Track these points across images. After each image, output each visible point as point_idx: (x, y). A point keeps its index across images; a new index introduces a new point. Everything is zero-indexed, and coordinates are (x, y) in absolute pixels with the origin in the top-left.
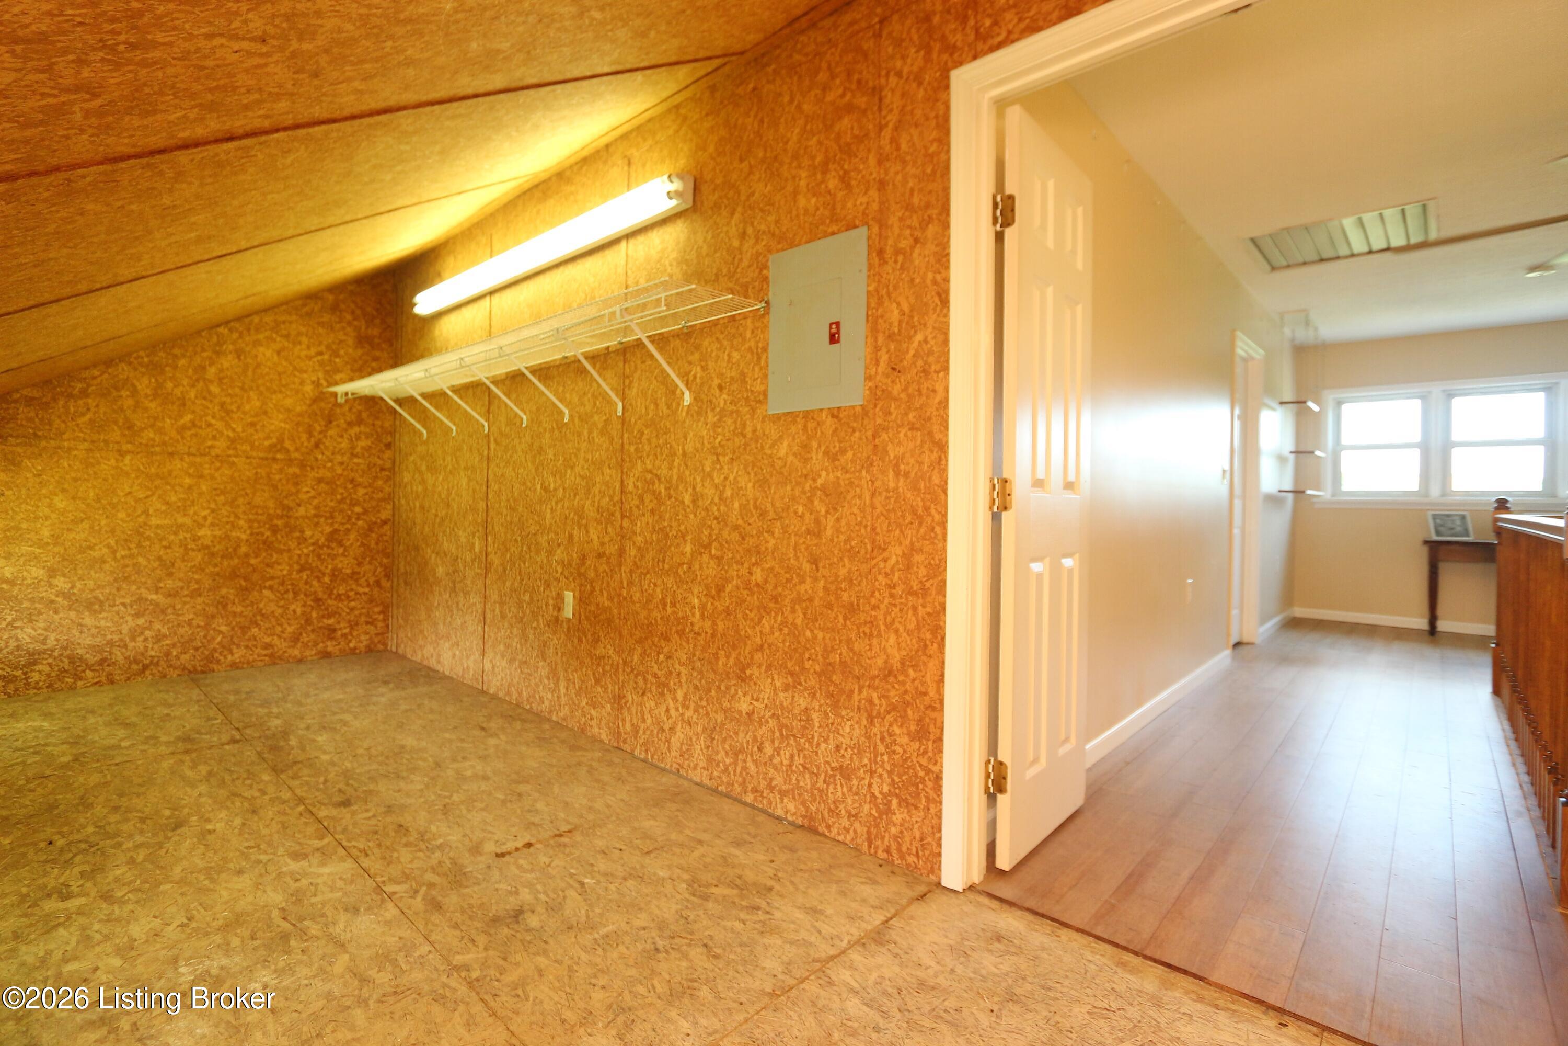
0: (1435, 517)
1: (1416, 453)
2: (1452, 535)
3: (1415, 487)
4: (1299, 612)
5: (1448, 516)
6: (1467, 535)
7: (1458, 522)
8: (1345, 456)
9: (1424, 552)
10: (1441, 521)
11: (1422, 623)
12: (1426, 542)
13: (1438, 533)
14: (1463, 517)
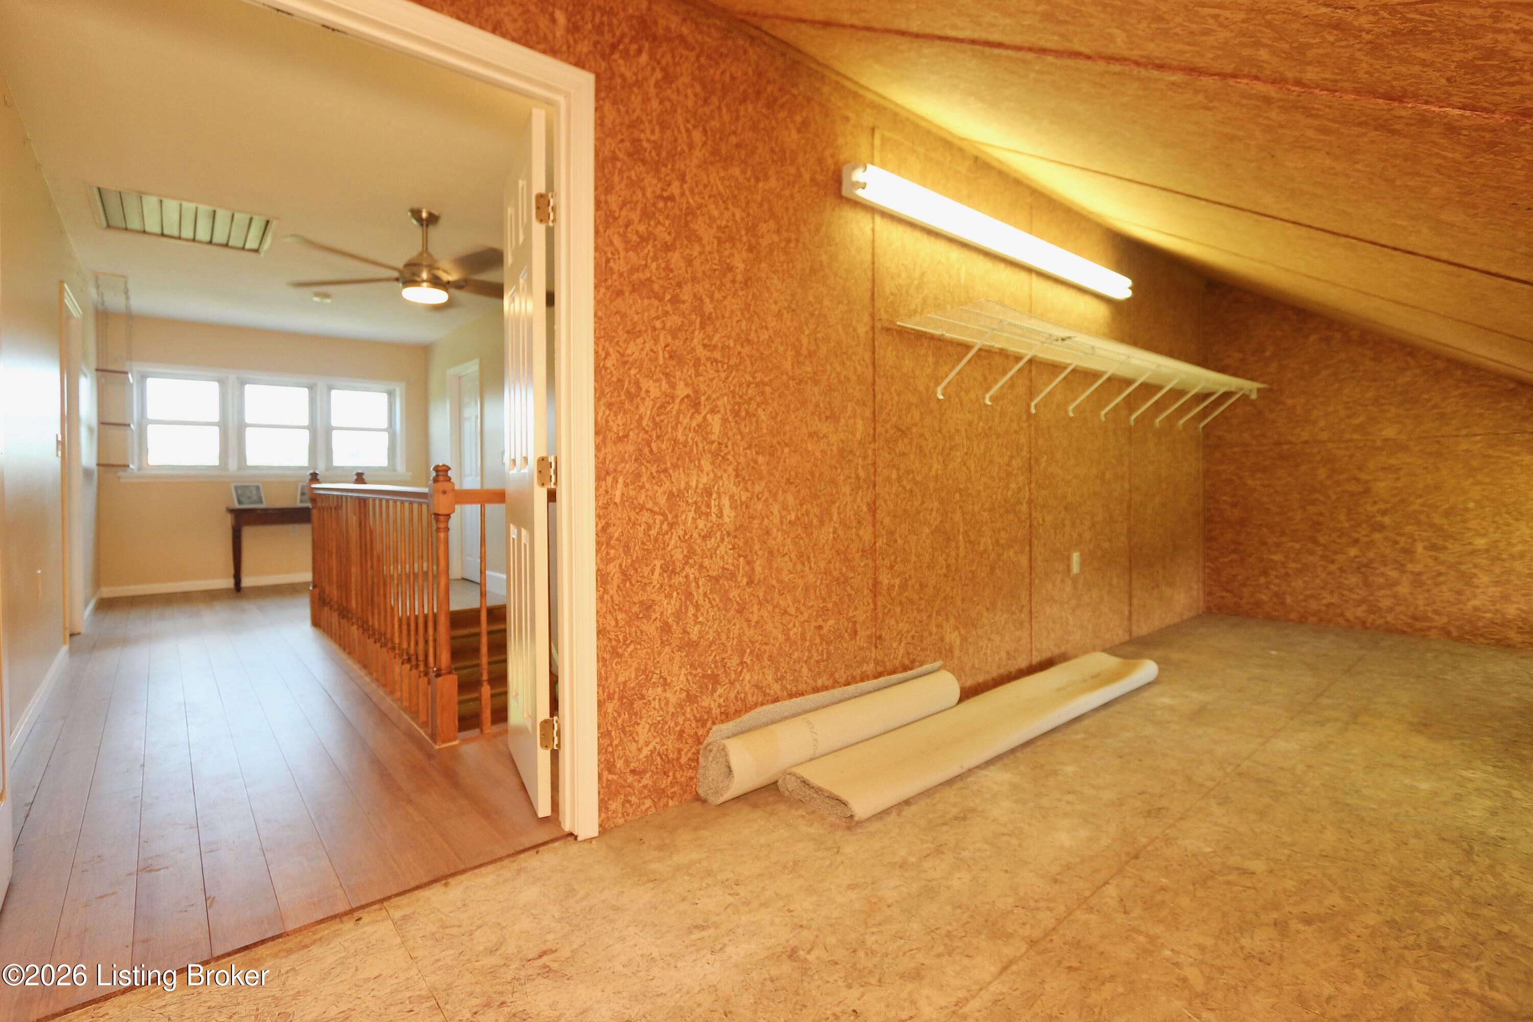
0: (236, 488)
1: (216, 430)
2: (251, 503)
3: (216, 462)
4: (107, 592)
5: (247, 487)
6: (261, 501)
7: (254, 492)
8: (151, 429)
9: (229, 520)
10: (242, 491)
11: (229, 583)
12: (232, 511)
13: (240, 502)
14: (258, 488)
